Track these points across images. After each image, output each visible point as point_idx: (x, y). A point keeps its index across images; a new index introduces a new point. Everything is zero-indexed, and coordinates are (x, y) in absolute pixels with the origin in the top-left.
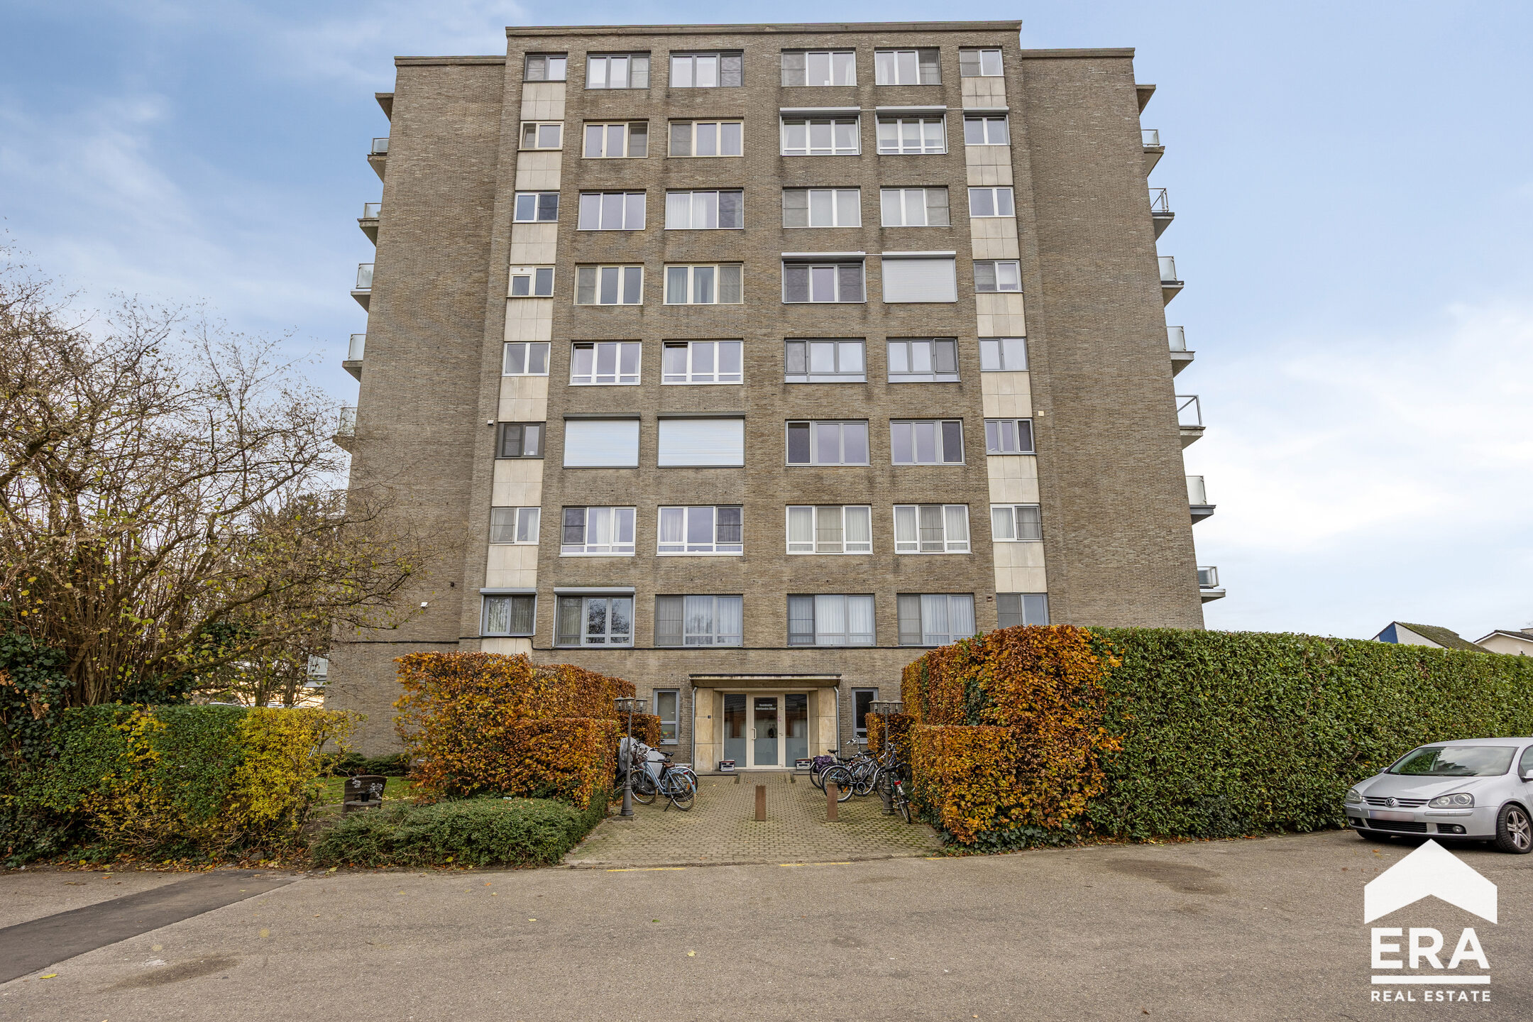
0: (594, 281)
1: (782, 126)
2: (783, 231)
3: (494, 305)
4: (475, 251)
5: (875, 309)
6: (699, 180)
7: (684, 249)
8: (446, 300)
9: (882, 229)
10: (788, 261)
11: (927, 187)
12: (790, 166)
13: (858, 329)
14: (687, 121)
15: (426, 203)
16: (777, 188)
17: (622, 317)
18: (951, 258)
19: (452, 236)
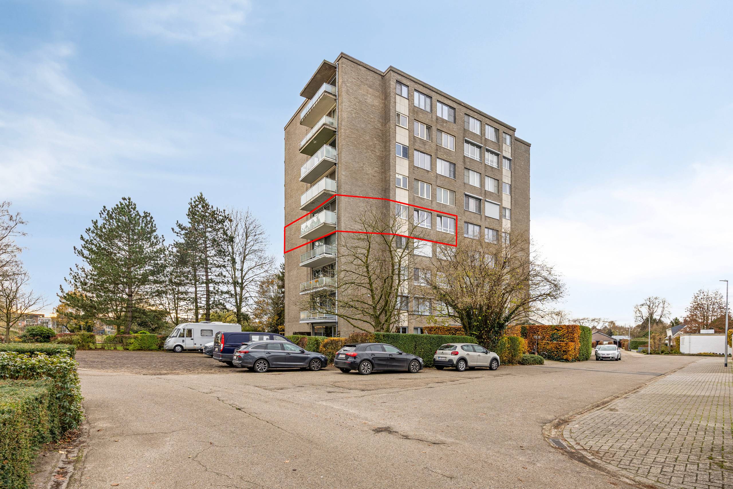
0: (418, 186)
1: (465, 144)
2: (465, 183)
3: (392, 188)
4: (375, 158)
5: (483, 217)
6: (445, 157)
7: (442, 182)
8: (367, 177)
9: (485, 190)
10: (466, 195)
11: (494, 179)
12: (467, 160)
13: (479, 222)
14: (441, 131)
15: (357, 130)
16: (463, 168)
17: (426, 203)
18: (499, 205)
19: (367, 149)
